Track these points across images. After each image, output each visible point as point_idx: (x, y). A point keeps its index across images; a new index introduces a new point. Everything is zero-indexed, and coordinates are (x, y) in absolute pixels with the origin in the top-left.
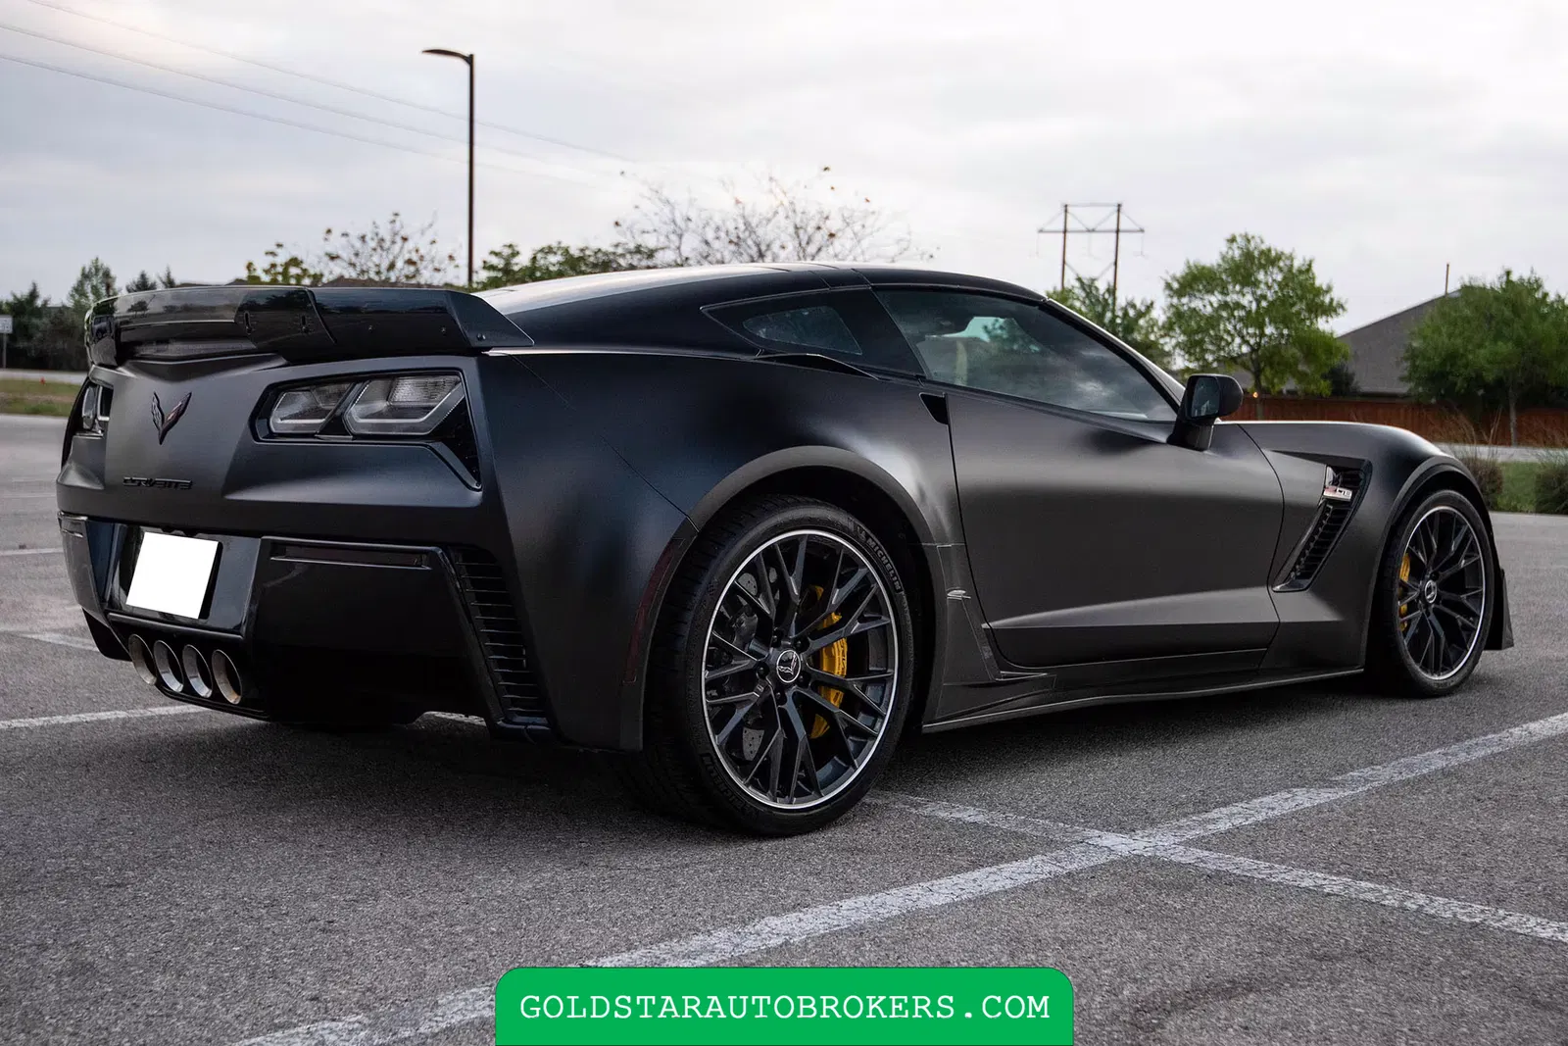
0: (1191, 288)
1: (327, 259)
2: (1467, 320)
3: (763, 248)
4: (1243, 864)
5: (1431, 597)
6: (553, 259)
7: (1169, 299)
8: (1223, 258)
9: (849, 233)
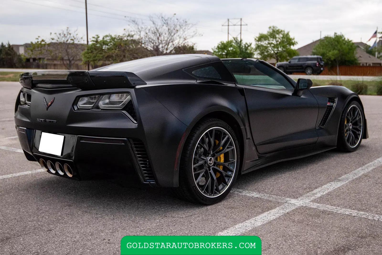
0: (261, 39)
1: (51, 40)
2: (326, 45)
3: (160, 34)
4: (329, 208)
5: (351, 127)
6: (108, 38)
7: (256, 43)
8: (268, 32)
9: (181, 30)
